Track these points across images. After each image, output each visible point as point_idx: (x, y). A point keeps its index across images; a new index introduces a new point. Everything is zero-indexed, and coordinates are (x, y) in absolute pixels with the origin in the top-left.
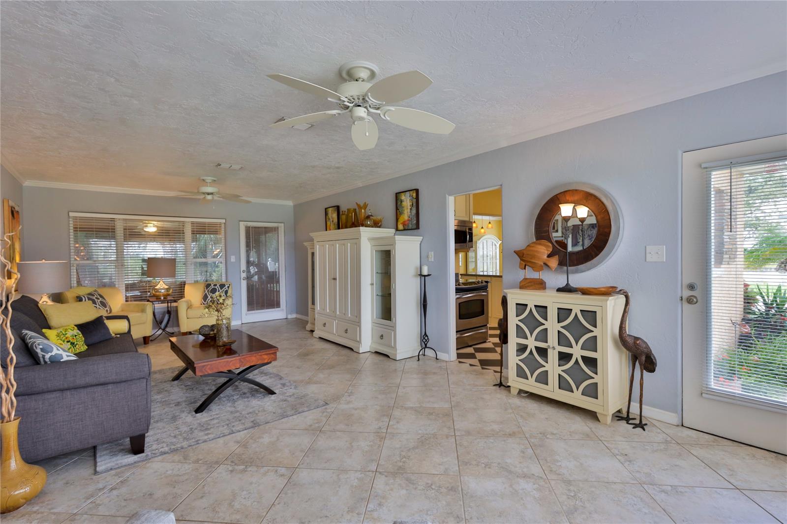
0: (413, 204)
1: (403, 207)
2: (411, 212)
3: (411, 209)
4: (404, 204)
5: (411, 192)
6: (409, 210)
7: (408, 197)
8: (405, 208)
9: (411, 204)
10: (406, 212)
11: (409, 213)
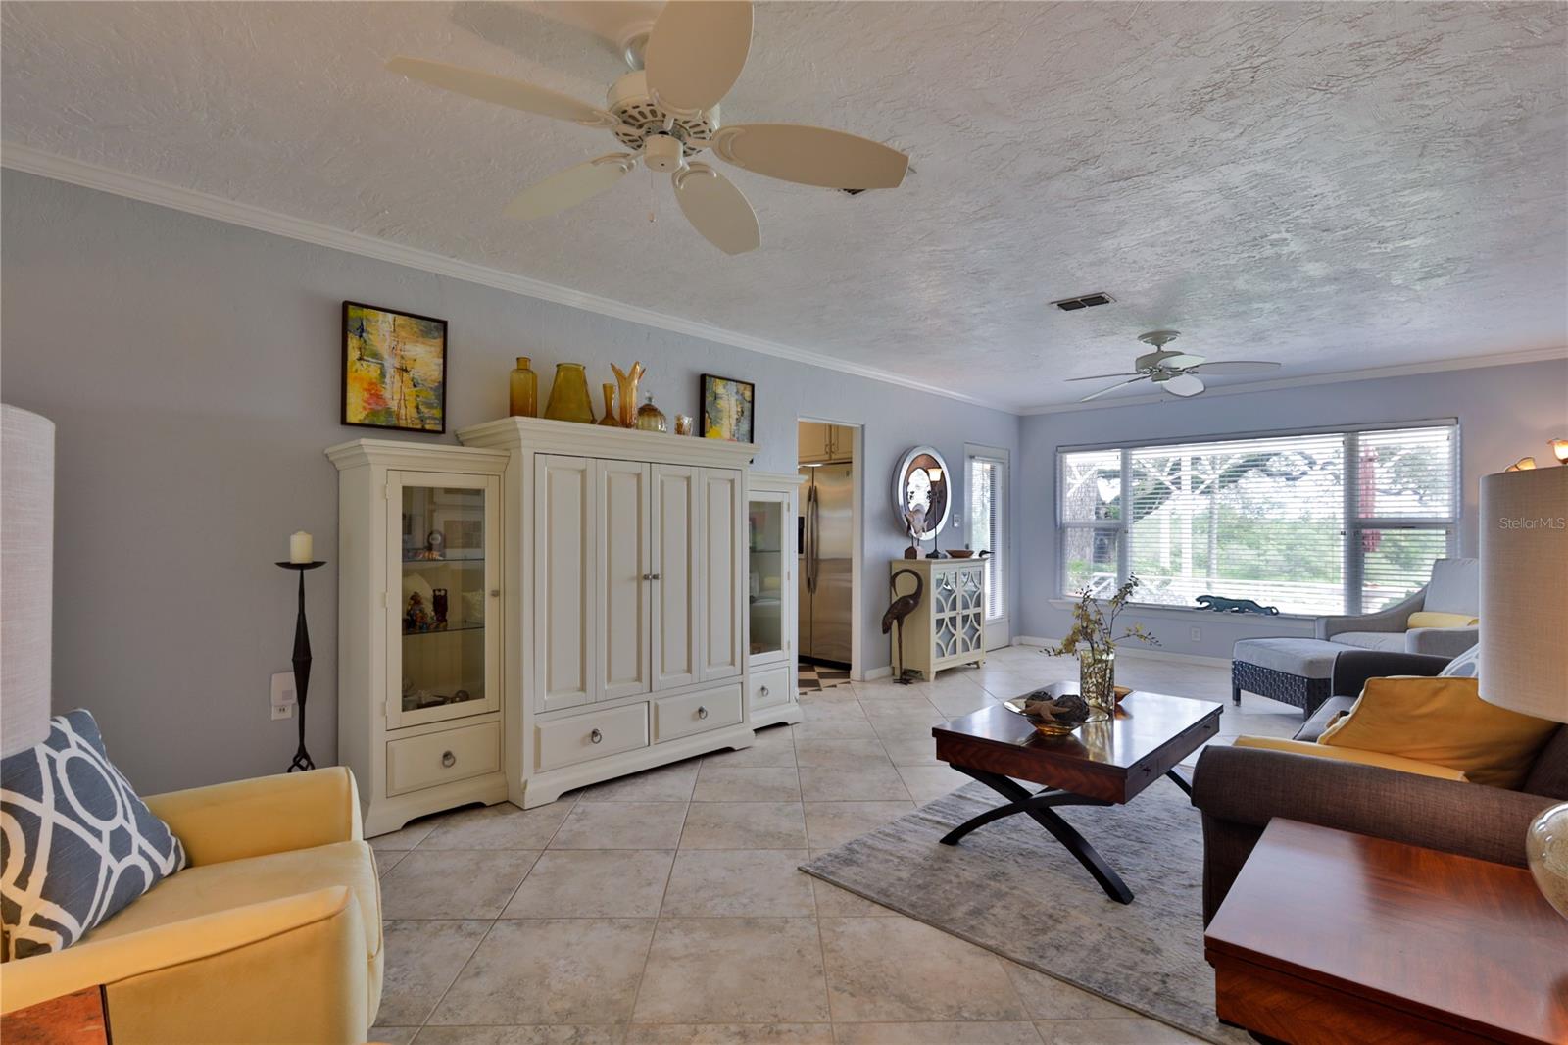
0: (742, 412)
1: (721, 411)
2: (737, 425)
3: (738, 420)
4: (722, 403)
5: (741, 387)
6: (734, 422)
7: (734, 394)
8: (725, 414)
9: (739, 410)
10: (725, 421)
11: (734, 428)
